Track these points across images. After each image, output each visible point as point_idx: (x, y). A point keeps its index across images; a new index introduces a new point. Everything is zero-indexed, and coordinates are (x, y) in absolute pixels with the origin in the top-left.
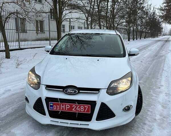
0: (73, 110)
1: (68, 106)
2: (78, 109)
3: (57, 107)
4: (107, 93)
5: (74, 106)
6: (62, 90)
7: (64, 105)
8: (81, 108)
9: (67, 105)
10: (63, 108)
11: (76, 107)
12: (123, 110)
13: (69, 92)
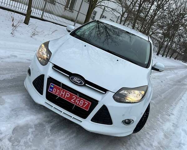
0: (72, 101)
1: (68, 95)
2: (77, 102)
3: (56, 91)
4: (114, 97)
5: (74, 97)
6: (69, 76)
7: (65, 92)
8: (81, 102)
9: (67, 93)
10: (62, 94)
11: (76, 99)
12: (123, 121)
13: (74, 81)
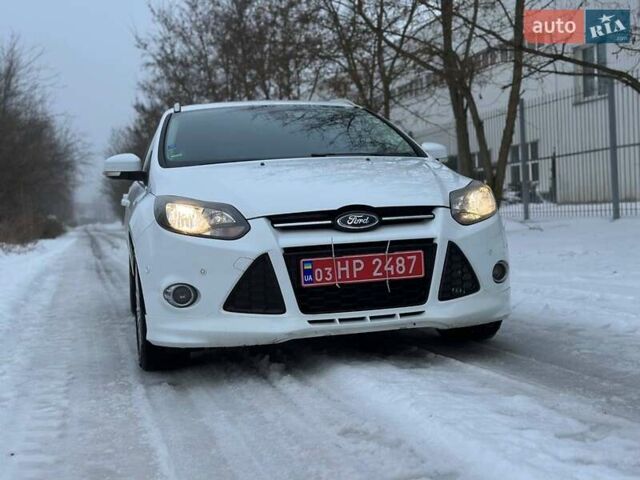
0: (375, 274)
1: (358, 265)
2: (389, 269)
3: (325, 274)
4: (452, 213)
5: (377, 260)
6: (330, 222)
7: (347, 262)
8: (399, 265)
9: (355, 262)
10: (343, 273)
11: (383, 265)
